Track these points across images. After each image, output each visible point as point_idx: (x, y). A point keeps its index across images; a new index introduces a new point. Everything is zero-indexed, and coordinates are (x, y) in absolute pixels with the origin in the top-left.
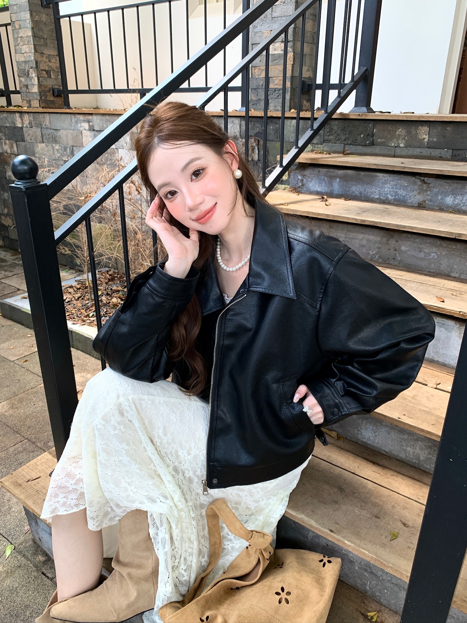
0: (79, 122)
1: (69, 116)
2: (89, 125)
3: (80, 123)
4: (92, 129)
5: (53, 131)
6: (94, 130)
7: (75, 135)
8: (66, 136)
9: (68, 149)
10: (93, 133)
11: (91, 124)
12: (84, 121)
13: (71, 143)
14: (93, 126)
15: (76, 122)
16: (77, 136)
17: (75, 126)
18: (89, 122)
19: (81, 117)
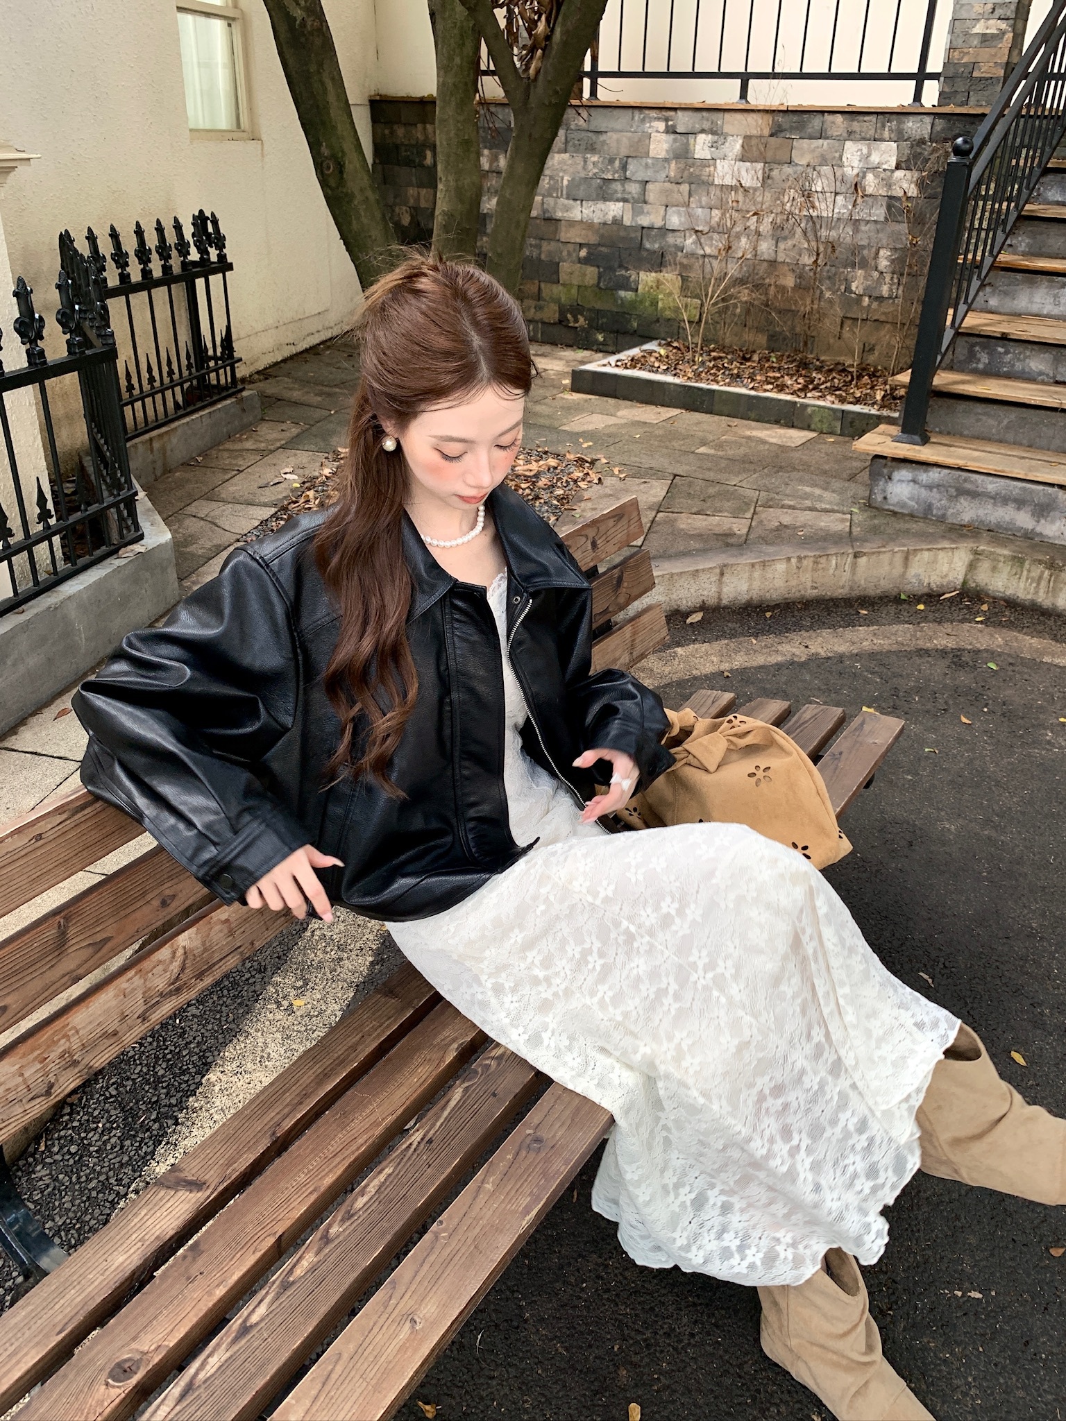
0: (647, 120)
1: (630, 112)
2: (667, 126)
3: (650, 122)
4: (671, 130)
5: (590, 134)
6: (675, 132)
7: (636, 140)
8: (618, 141)
9: (617, 163)
10: (672, 136)
11: (670, 123)
12: (659, 119)
13: (624, 152)
14: (674, 126)
15: (643, 121)
16: (640, 141)
17: (638, 126)
18: (667, 120)
19: (653, 114)
